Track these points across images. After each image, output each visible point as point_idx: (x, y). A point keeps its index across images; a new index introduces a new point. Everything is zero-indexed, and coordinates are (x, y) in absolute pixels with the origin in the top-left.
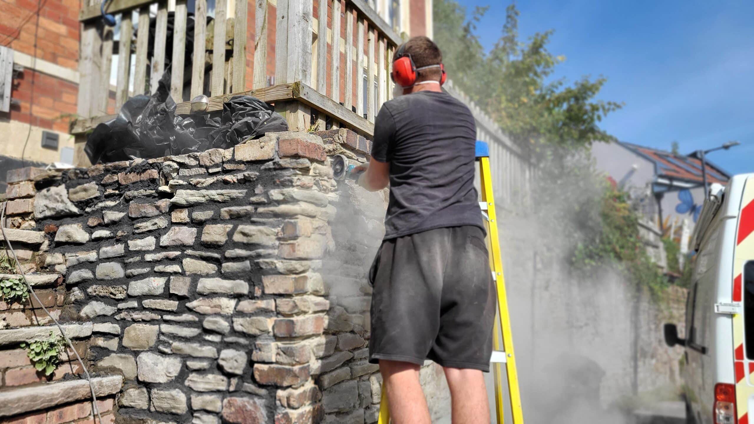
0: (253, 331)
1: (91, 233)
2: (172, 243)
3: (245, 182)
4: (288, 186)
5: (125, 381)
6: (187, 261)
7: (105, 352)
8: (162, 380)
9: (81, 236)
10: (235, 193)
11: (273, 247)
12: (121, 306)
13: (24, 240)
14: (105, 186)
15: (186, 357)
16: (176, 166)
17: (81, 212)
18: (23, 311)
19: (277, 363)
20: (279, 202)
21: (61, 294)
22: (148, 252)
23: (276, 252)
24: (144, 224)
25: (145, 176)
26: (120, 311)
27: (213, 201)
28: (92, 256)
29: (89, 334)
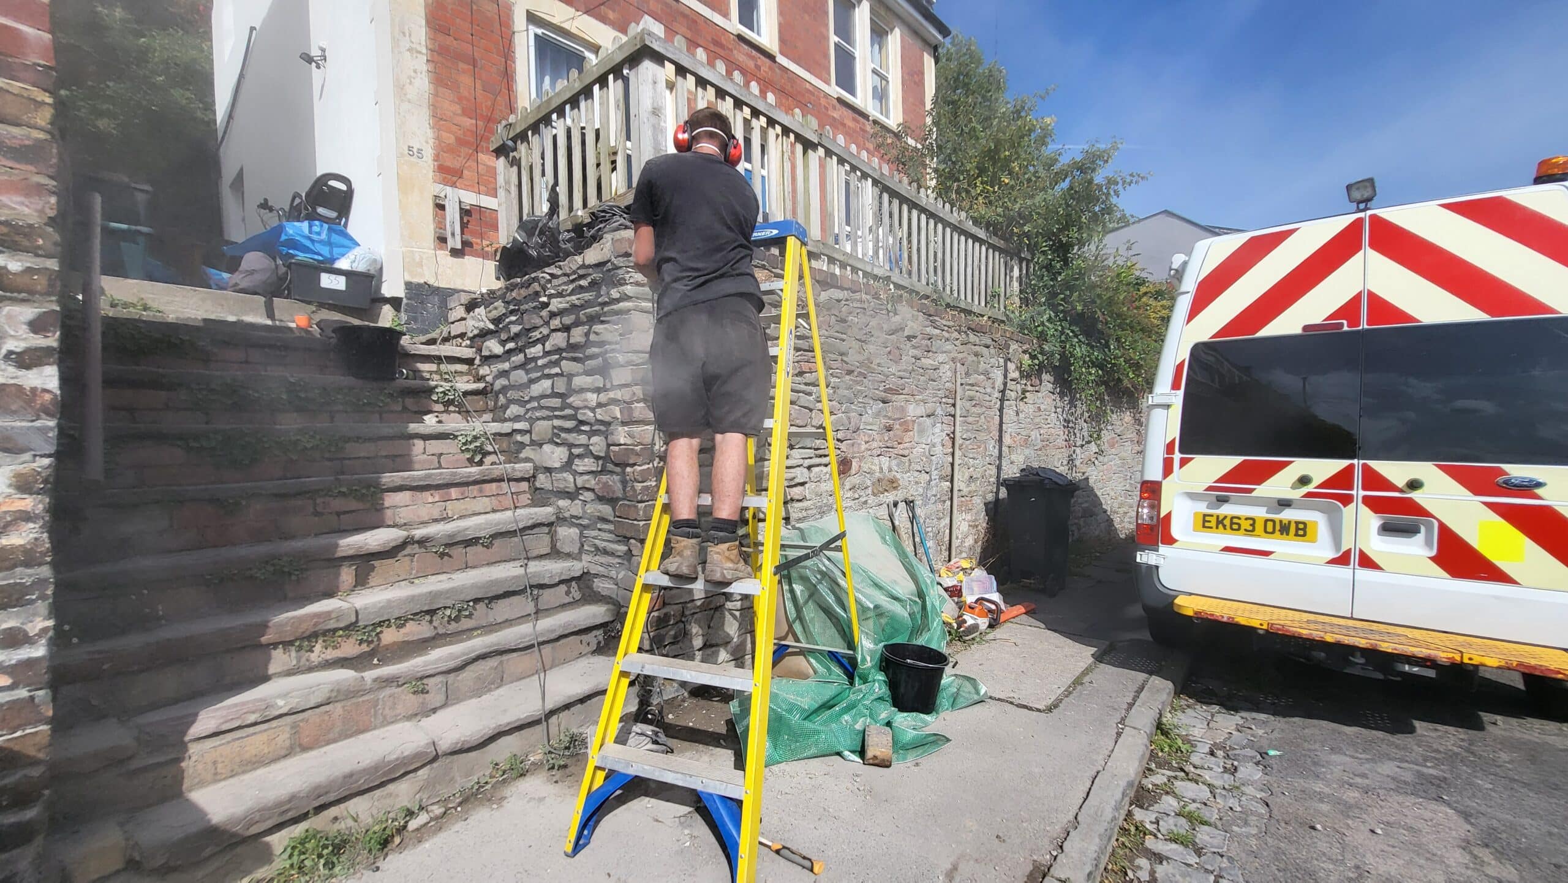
0: (607, 419)
1: (504, 347)
2: (553, 348)
3: (594, 284)
4: (622, 285)
5: (536, 468)
6: (564, 363)
7: (522, 445)
8: (557, 465)
9: (498, 349)
10: (587, 296)
11: (617, 343)
12: (528, 406)
13: (458, 355)
14: (508, 303)
15: (571, 446)
16: (548, 277)
17: (497, 329)
18: (459, 413)
19: (624, 445)
20: (618, 301)
21: (491, 400)
22: (540, 358)
23: (618, 346)
24: (534, 334)
25: (531, 290)
26: (528, 410)
27: (574, 306)
28: (506, 366)
29: (509, 431)
